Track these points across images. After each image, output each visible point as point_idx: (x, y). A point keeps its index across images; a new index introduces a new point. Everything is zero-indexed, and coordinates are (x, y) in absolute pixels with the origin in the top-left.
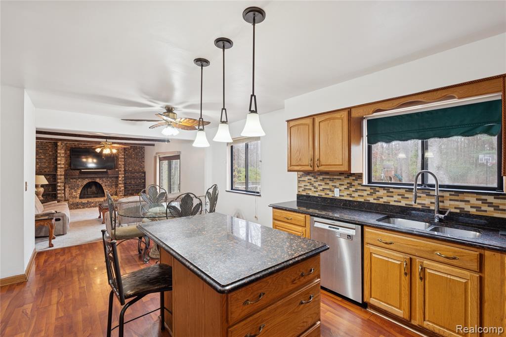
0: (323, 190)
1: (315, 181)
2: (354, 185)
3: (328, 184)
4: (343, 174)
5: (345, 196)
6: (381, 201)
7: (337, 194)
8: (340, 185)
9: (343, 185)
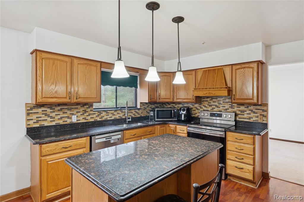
0: (61, 118)
1: (51, 112)
2: (88, 112)
3: (66, 113)
4: (79, 104)
5: (81, 120)
6: (104, 119)
7: (74, 119)
8: (77, 112)
9: (79, 112)
